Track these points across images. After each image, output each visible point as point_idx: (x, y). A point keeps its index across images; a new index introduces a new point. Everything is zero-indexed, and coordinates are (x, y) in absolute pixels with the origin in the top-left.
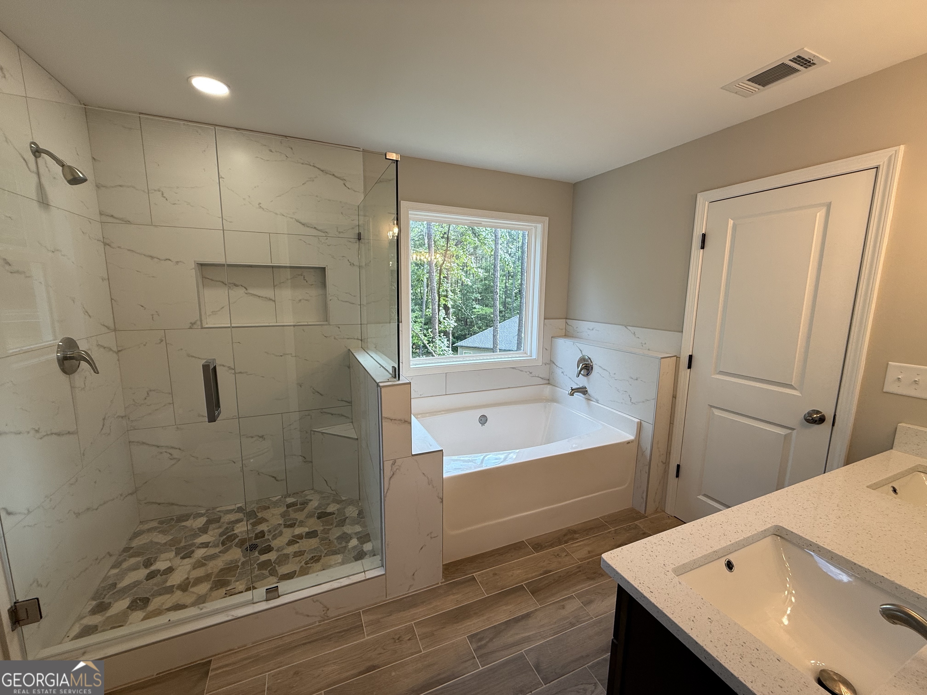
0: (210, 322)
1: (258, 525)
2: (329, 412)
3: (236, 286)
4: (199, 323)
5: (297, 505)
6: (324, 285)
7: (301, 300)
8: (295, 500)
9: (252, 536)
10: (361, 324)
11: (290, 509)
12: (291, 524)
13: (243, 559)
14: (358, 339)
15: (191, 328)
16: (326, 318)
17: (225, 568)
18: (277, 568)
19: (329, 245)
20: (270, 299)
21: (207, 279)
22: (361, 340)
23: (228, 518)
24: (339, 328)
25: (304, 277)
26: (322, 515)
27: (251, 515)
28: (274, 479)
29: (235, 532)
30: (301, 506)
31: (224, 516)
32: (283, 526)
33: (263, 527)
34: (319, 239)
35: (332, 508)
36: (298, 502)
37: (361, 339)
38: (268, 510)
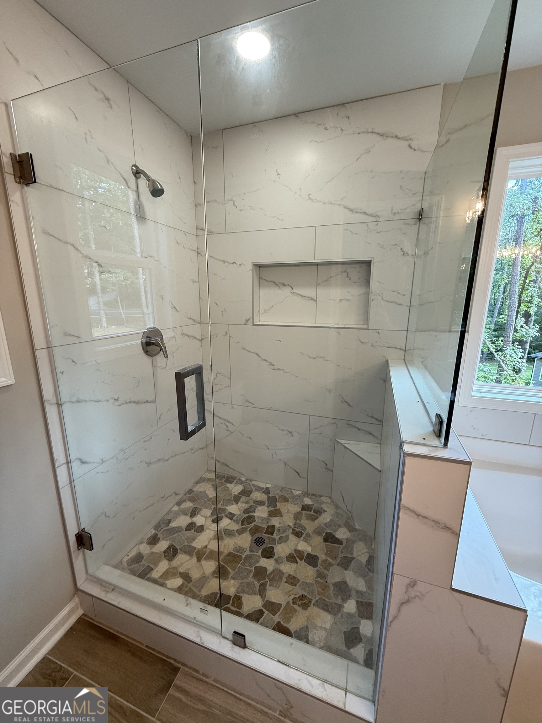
0: (261, 320)
1: (274, 517)
2: (356, 425)
3: (284, 286)
4: (251, 320)
5: (311, 511)
6: (368, 281)
7: (341, 300)
8: (312, 503)
9: (265, 527)
10: (407, 331)
11: (304, 512)
12: (299, 531)
13: (248, 553)
14: (400, 349)
15: (246, 325)
16: (366, 321)
17: (232, 553)
18: (268, 587)
19: (379, 231)
20: (312, 299)
21: (263, 280)
22: (405, 351)
23: (256, 496)
24: (379, 333)
25: (348, 274)
26: (330, 539)
27: (272, 501)
28: (296, 474)
29: (255, 514)
30: (314, 514)
31: (255, 492)
32: (291, 531)
33: (275, 522)
34: (367, 225)
35: (342, 534)
36: (314, 507)
37: (404, 349)
38: (286, 503)
